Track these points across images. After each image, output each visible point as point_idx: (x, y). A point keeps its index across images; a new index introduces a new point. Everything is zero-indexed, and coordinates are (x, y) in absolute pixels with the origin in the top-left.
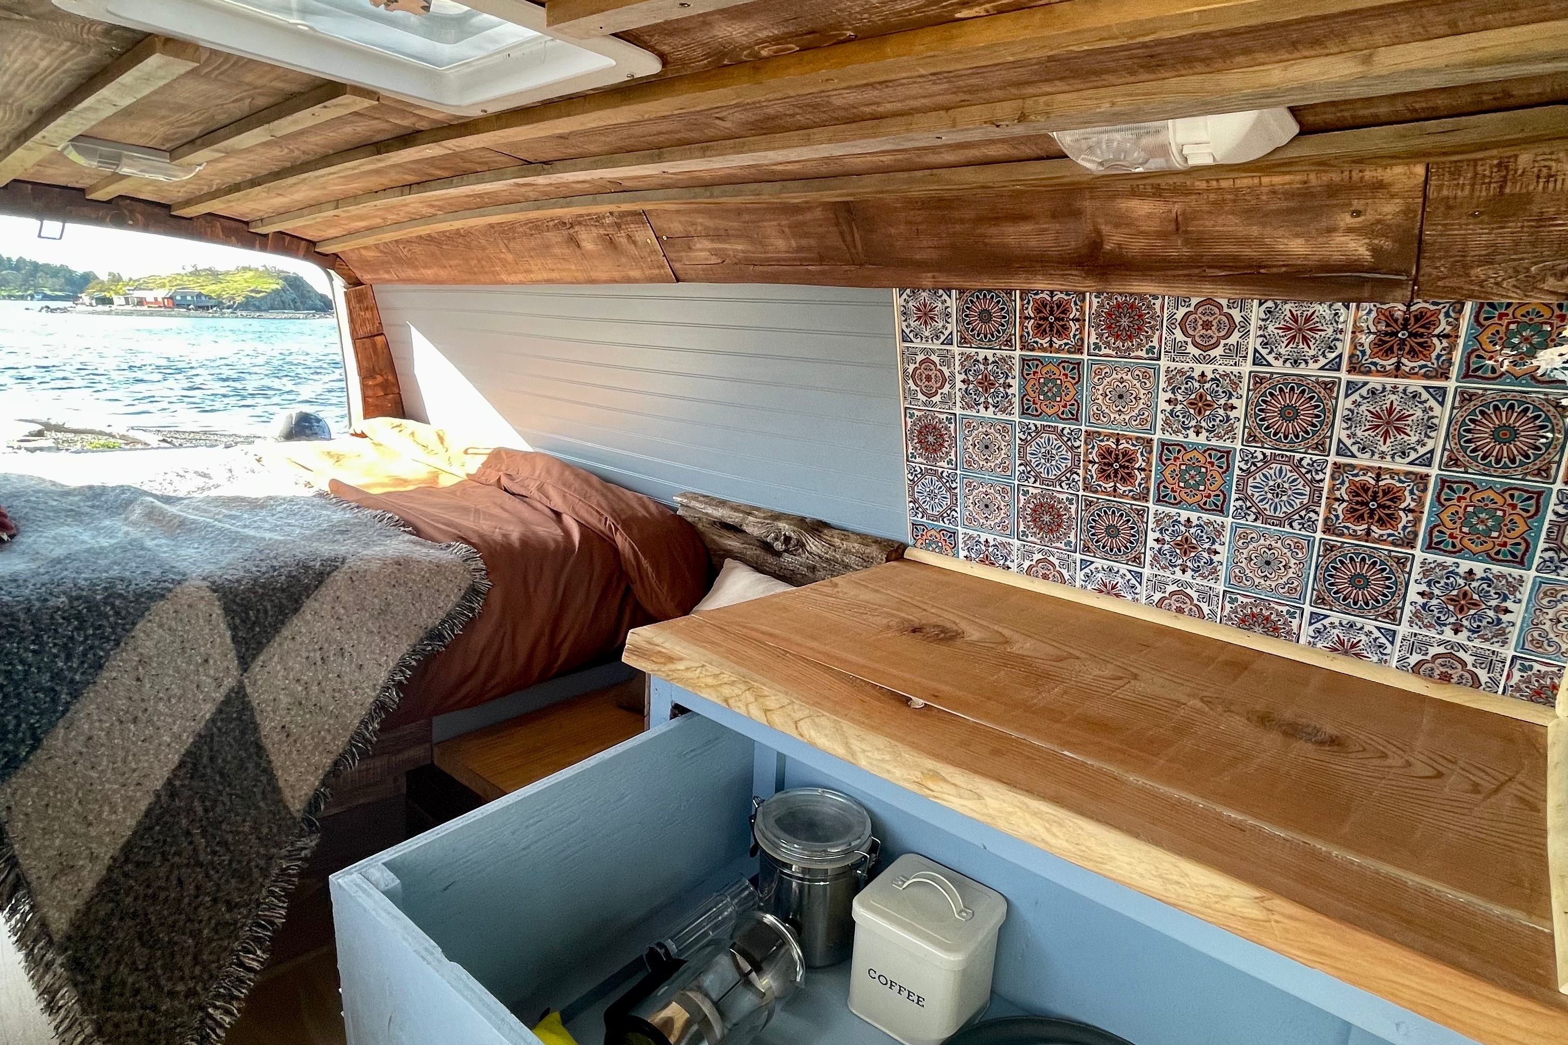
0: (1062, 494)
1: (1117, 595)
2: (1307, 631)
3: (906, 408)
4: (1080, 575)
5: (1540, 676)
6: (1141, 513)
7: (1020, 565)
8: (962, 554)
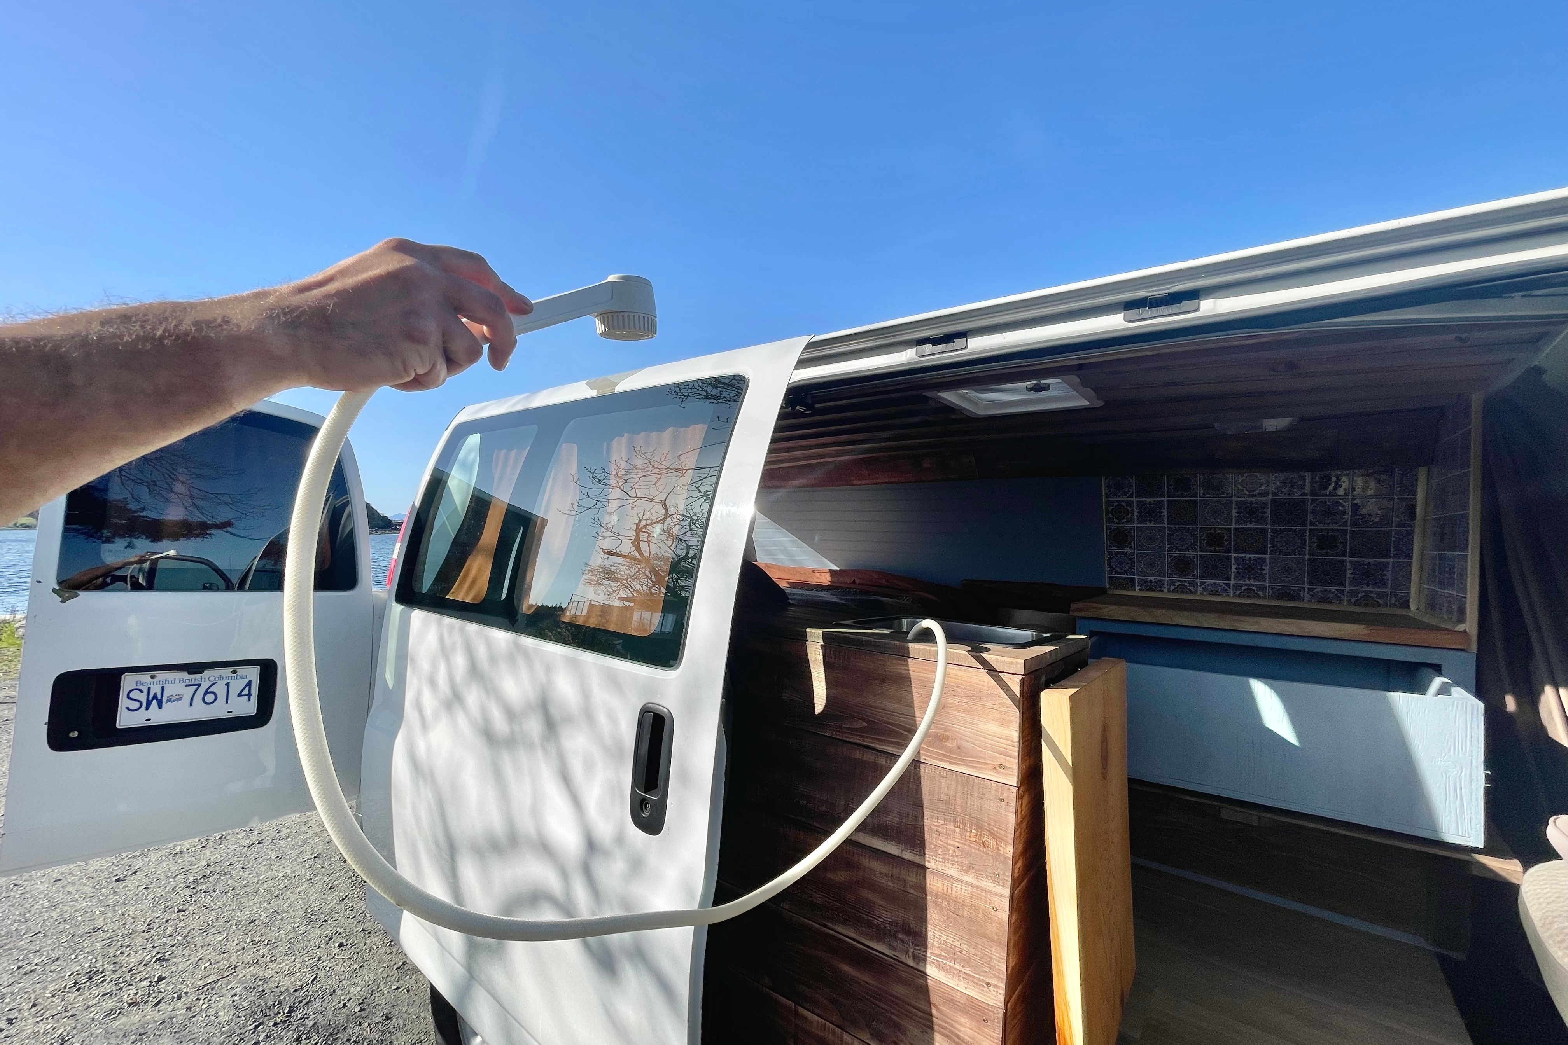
0: (1190, 554)
1: (1219, 595)
2: (1307, 596)
3: (1107, 526)
4: (1200, 588)
5: (1402, 598)
6: (1228, 558)
7: (1169, 589)
8: (1137, 588)
